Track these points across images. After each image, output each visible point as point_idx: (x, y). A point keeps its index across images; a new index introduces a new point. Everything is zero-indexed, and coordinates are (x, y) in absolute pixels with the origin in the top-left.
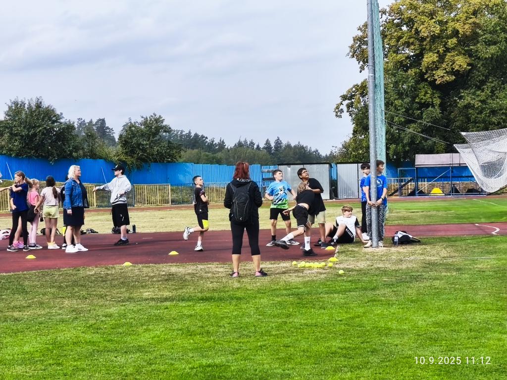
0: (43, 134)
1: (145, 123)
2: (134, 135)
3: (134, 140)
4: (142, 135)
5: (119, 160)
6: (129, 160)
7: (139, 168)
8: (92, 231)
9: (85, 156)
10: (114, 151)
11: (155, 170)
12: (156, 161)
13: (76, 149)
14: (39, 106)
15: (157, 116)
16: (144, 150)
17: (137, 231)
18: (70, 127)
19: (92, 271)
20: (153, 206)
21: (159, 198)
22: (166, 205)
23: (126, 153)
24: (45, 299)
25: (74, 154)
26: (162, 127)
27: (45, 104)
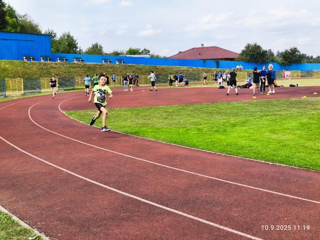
0: (257, 54)
1: (291, 50)
2: (287, 54)
3: (287, 56)
4: (290, 54)
5: (282, 62)
6: (285, 62)
7: (289, 65)
8: (282, 86)
9: (270, 61)
10: (280, 60)
11: (294, 66)
12: (295, 63)
13: (267, 59)
14: (255, 45)
15: (295, 47)
16: (290, 59)
17: (298, 86)
18: (266, 52)
19: (294, 99)
20: (294, 78)
21: (296, 75)
22: (298, 78)
23: (284, 60)
24: (285, 108)
25: (267, 61)
26: (297, 51)
27: (258, 44)
